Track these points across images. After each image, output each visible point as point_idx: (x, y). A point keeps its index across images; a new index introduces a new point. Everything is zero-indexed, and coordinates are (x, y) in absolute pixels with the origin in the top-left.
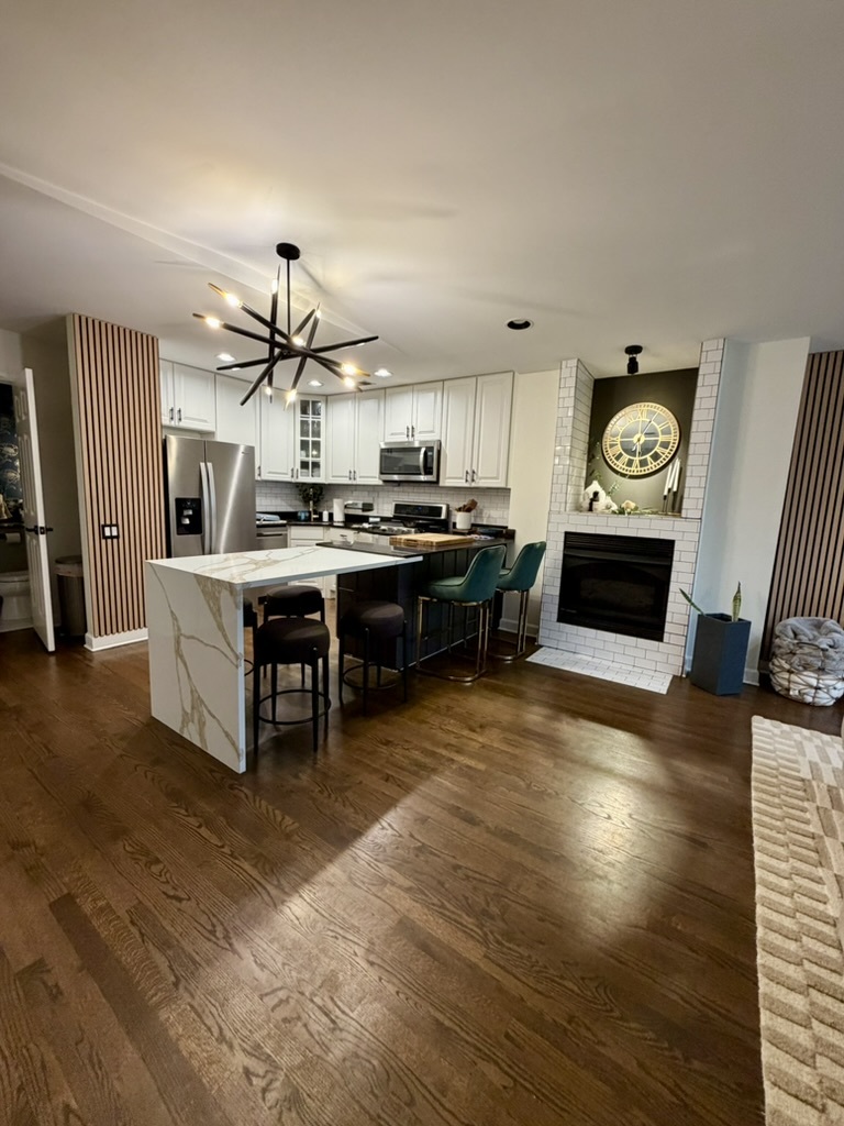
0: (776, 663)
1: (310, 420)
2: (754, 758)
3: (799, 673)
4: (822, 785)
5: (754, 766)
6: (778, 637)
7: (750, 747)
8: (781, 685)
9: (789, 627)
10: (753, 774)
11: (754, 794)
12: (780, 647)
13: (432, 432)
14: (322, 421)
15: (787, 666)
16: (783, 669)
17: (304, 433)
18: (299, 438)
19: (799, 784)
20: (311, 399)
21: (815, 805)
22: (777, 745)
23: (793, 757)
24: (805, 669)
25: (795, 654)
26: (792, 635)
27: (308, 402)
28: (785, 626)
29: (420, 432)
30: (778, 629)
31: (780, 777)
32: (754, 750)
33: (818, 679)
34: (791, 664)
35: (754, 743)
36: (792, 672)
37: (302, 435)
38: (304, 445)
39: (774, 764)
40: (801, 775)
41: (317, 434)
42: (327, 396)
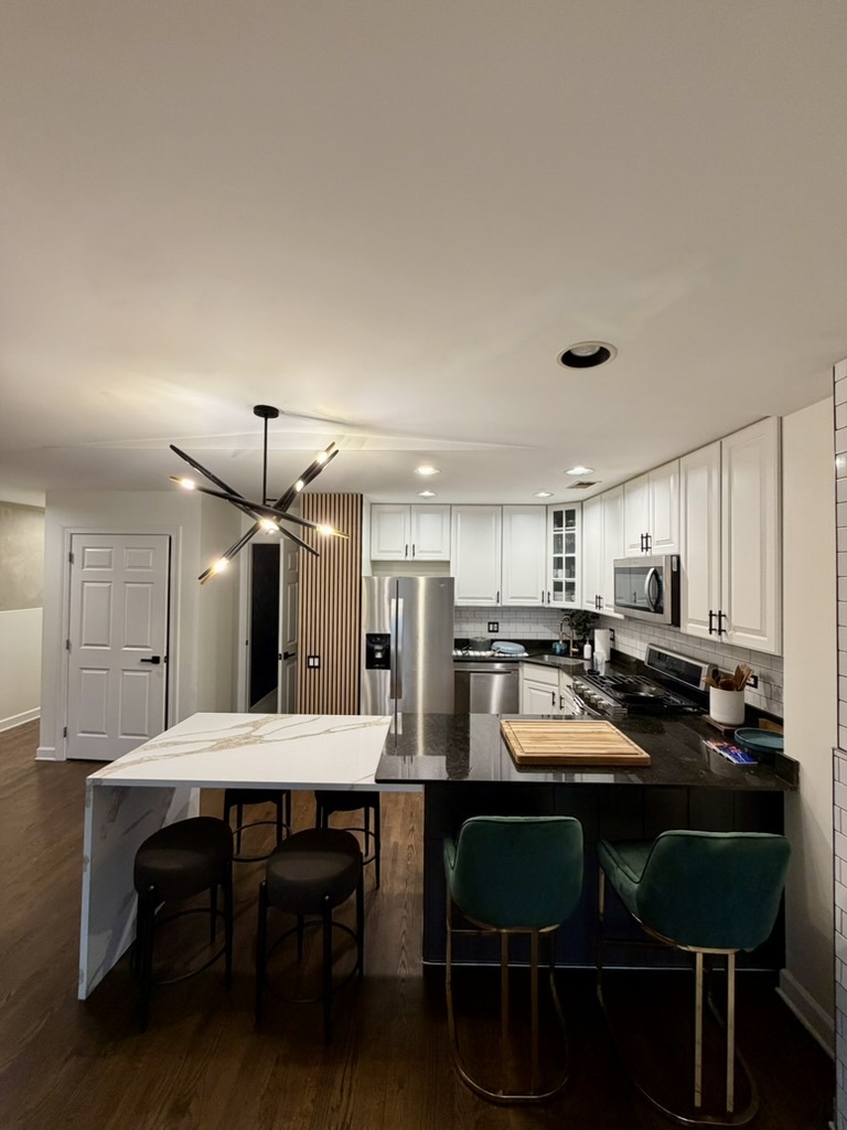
1: (564, 533)
13: (669, 541)
14: (577, 532)
17: (558, 548)
18: (552, 555)
20: (564, 509)
27: (562, 512)
29: (658, 543)
37: (555, 552)
38: (558, 563)
41: (571, 548)
42: (582, 502)
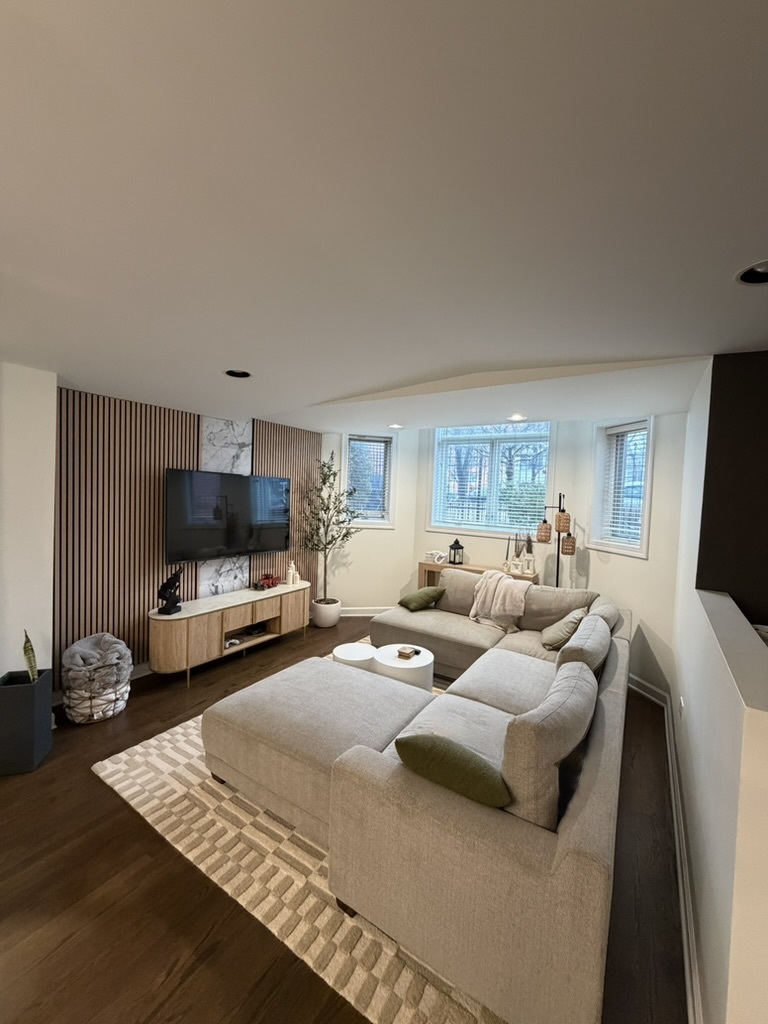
0: (74, 696)
2: (141, 811)
3: (100, 694)
4: (196, 788)
5: (149, 820)
6: (69, 670)
7: (125, 804)
8: (82, 715)
9: (78, 656)
10: (159, 828)
11: (179, 848)
12: (75, 679)
15: (87, 695)
16: (84, 699)
19: (186, 803)
21: (212, 811)
22: (139, 781)
23: (157, 783)
24: (105, 689)
25: (94, 680)
26: (81, 662)
28: (73, 656)
30: (65, 661)
31: (174, 810)
32: (132, 803)
33: (115, 692)
34: (91, 691)
35: (125, 795)
36: (94, 697)
39: (156, 802)
40: (181, 793)
